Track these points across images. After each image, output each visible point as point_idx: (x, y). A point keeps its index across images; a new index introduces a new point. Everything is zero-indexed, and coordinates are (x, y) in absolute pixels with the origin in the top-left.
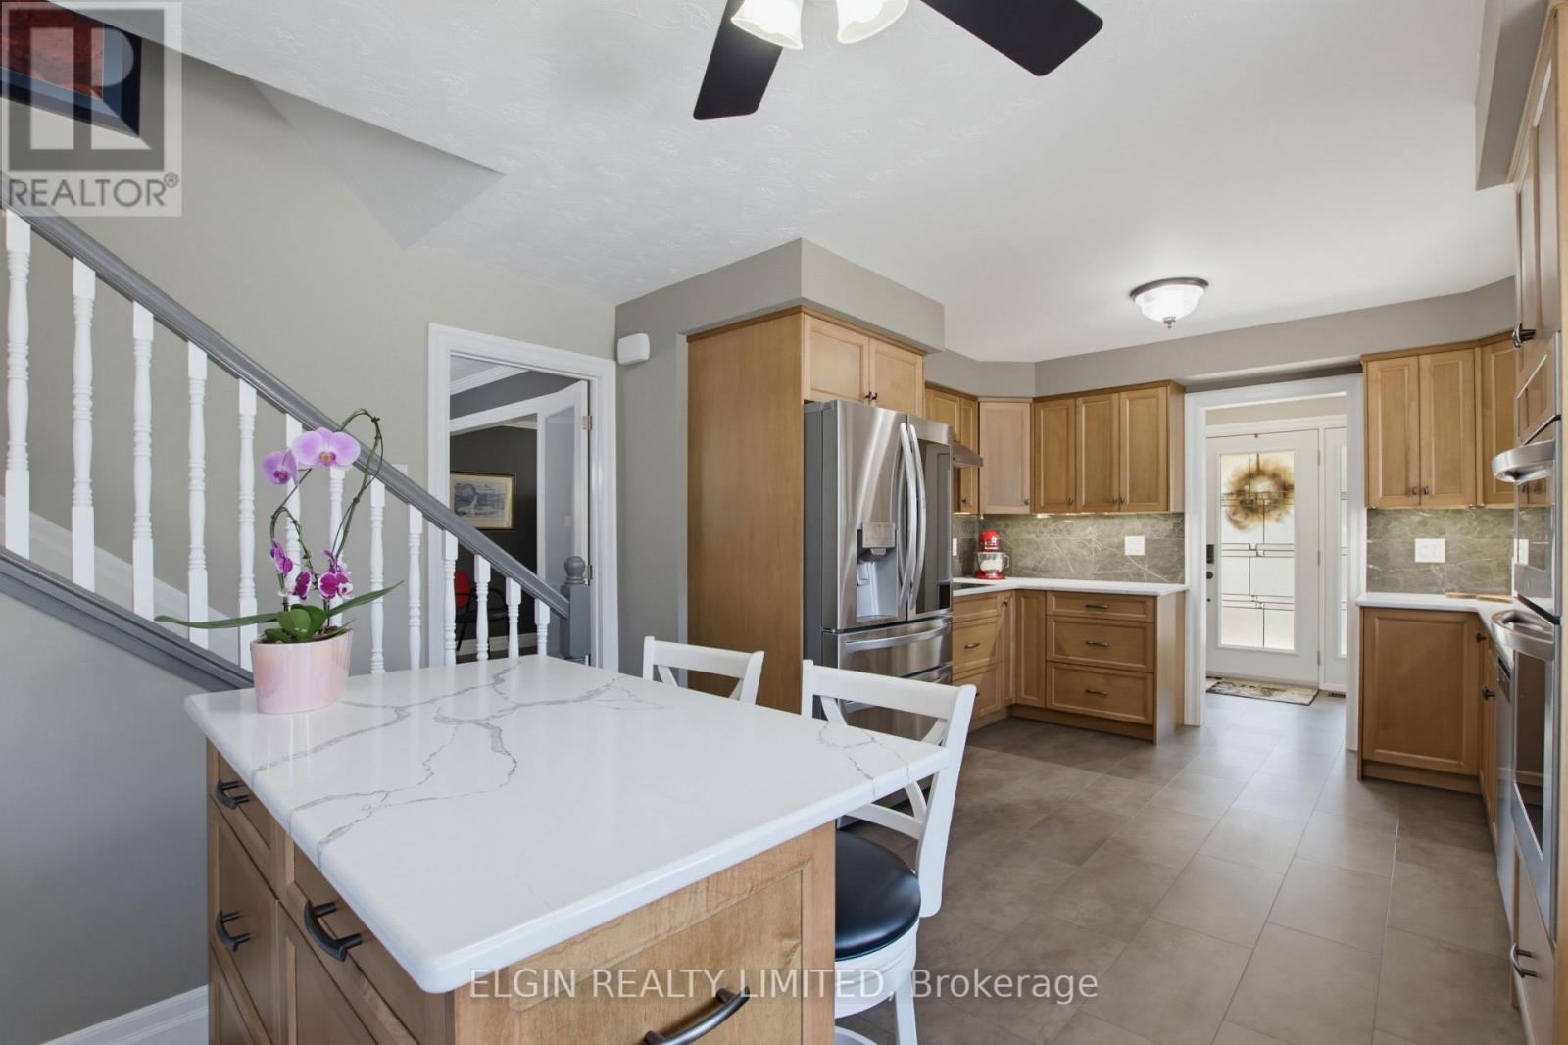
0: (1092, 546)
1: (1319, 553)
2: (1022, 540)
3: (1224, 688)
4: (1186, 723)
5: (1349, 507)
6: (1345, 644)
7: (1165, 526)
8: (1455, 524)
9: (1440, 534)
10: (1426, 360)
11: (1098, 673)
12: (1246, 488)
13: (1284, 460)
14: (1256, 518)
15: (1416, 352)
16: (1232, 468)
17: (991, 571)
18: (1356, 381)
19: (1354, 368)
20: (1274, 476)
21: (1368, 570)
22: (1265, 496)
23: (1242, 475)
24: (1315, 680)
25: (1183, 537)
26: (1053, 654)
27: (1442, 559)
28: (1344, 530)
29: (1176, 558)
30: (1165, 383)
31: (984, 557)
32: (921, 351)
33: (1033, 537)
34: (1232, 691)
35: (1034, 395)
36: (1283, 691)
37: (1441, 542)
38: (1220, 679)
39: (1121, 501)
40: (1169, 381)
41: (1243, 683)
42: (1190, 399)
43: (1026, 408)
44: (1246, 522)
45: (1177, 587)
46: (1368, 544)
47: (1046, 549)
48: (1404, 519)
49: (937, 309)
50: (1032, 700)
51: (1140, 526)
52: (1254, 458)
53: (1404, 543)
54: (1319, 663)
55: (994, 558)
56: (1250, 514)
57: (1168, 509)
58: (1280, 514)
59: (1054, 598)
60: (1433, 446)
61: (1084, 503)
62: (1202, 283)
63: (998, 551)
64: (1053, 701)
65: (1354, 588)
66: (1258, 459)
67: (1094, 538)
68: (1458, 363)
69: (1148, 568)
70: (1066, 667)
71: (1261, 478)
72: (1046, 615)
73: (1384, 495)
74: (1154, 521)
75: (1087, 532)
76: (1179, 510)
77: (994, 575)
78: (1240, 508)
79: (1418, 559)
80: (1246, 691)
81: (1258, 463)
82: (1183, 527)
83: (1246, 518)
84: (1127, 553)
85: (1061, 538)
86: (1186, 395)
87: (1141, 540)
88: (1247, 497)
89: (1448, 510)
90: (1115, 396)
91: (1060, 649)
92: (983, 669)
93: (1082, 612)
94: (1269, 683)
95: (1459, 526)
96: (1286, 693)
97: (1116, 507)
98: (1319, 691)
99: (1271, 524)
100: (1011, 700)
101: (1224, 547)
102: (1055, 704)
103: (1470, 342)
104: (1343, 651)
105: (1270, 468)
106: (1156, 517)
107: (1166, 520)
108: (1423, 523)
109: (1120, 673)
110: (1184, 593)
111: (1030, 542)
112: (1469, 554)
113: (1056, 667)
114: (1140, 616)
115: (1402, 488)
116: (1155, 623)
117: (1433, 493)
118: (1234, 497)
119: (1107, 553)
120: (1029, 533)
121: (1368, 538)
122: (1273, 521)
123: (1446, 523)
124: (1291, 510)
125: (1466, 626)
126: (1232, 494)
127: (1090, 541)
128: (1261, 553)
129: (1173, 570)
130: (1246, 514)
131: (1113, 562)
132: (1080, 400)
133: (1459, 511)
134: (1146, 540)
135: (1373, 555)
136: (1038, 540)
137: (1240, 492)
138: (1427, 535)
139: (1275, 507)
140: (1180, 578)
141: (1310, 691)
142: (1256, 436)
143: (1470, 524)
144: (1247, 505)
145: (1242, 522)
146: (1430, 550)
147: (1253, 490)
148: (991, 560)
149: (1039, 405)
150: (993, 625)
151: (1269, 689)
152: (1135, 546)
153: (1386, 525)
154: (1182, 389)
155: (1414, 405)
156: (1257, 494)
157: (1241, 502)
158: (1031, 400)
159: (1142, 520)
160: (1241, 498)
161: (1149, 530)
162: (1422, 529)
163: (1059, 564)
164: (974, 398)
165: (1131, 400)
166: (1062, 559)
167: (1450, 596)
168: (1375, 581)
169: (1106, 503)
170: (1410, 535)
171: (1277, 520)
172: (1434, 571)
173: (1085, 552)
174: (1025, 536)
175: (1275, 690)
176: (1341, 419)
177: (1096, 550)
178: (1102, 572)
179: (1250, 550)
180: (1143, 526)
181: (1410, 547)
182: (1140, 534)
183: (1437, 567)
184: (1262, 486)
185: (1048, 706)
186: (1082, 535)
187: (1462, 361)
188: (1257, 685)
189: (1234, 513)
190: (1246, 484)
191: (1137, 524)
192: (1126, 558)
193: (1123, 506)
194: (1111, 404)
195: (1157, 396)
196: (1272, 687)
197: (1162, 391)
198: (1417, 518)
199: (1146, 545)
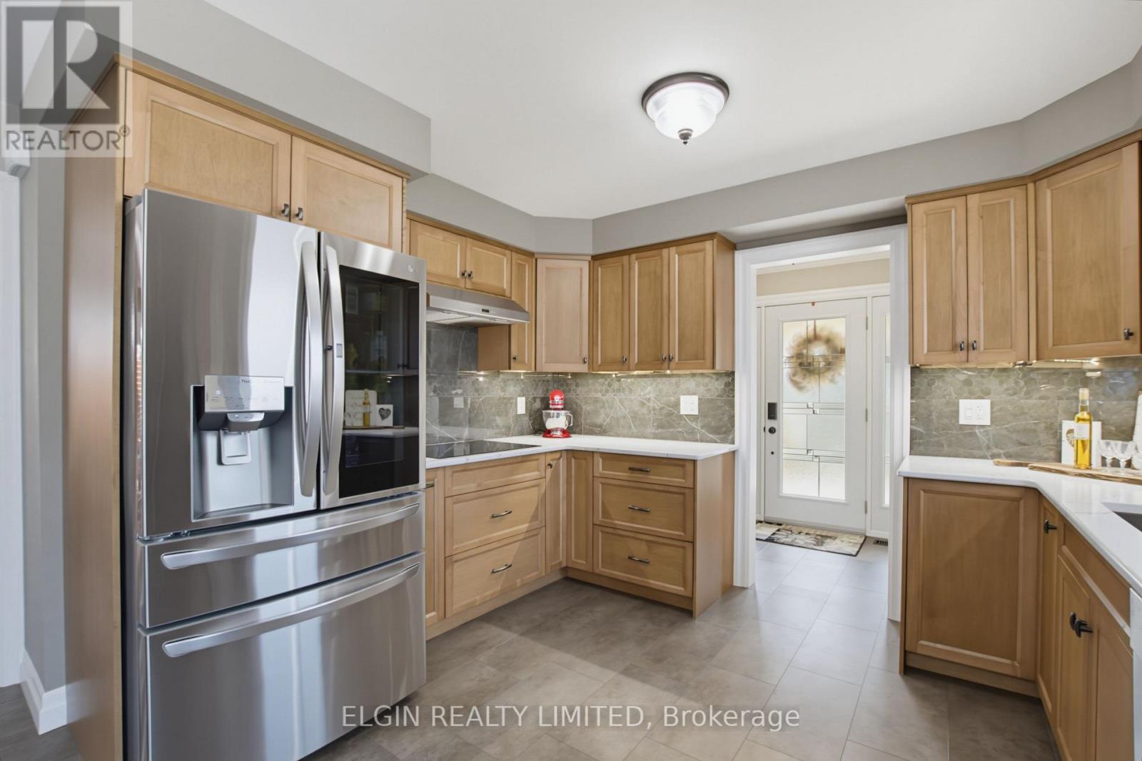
0: (651, 404)
1: (867, 411)
2: (591, 398)
3: (782, 537)
4: (735, 584)
5: (893, 368)
6: (889, 497)
7: (718, 385)
8: (1001, 383)
9: (984, 394)
10: (974, 200)
11: (641, 540)
12: (805, 351)
13: (836, 327)
14: (812, 378)
15: (962, 192)
16: (792, 334)
17: (556, 430)
18: (900, 232)
19: (896, 218)
20: (828, 341)
21: (912, 432)
22: (821, 360)
23: (800, 340)
24: (863, 527)
25: (734, 397)
26: (599, 517)
27: (987, 421)
28: (888, 391)
29: (726, 418)
30: (711, 236)
31: (549, 416)
32: (406, 173)
33: (599, 395)
34: (789, 540)
35: (591, 252)
36: (835, 538)
37: (986, 403)
38: (780, 525)
39: (670, 359)
40: (715, 233)
41: (801, 529)
42: (740, 256)
43: (585, 266)
44: (805, 383)
45: (725, 448)
46: (912, 403)
47: (611, 408)
48: (948, 377)
49: (424, 122)
50: (581, 563)
51: (694, 386)
52: (811, 323)
53: (948, 403)
54: (866, 512)
55: (558, 416)
56: (808, 375)
57: (713, 367)
58: (833, 376)
59: (601, 460)
60: (982, 296)
61: (636, 361)
62: (721, 84)
63: (562, 409)
64: (600, 567)
65: (897, 457)
66: (815, 326)
67: (652, 396)
68: (1008, 203)
69: (702, 427)
70: (612, 532)
71: (816, 343)
72: (593, 477)
73: (928, 351)
74: (707, 380)
75: (647, 391)
76: (730, 370)
77: (559, 433)
78: (799, 369)
79: (962, 421)
80: (801, 539)
81: (815, 329)
82: (734, 386)
83: (803, 379)
84: (682, 412)
85: (623, 396)
86: (736, 252)
87: (695, 399)
88: (805, 360)
89: (993, 369)
90: (665, 251)
91: (606, 513)
92: (521, 537)
93: (625, 475)
94: (823, 529)
95: (1005, 386)
96: (838, 541)
97: (666, 364)
98: (866, 537)
99: (825, 384)
100: (560, 563)
101: (785, 405)
102: (600, 569)
103: (1022, 178)
104: (887, 502)
105: (824, 334)
106: (708, 377)
107: (717, 380)
108: (968, 382)
109: (661, 540)
110: (734, 452)
111: (596, 400)
112: (1015, 416)
113: (602, 532)
114: (678, 481)
115: (948, 345)
116: (694, 488)
117: (982, 348)
118: (794, 360)
119: (664, 412)
120: (596, 391)
121: (912, 398)
122: (827, 381)
123: (992, 383)
124: (843, 372)
125: (1022, 502)
126: (792, 357)
127: (649, 400)
128: (817, 411)
129: (724, 429)
130: (805, 375)
131: (669, 423)
132: (634, 256)
133: (1004, 370)
134: (699, 399)
135: (916, 414)
136: (604, 398)
137: (799, 356)
138: (971, 395)
139: (828, 369)
140: (731, 437)
141: (858, 538)
142: (813, 304)
143: (1016, 383)
144: (805, 366)
145: (801, 383)
146: (975, 412)
147: (811, 353)
148: (555, 419)
149: (597, 263)
150: (536, 488)
151: (821, 537)
152: (689, 405)
153: (929, 385)
154: (731, 245)
155: (962, 250)
156: (813, 357)
157: (801, 364)
158: (590, 258)
159: (696, 379)
160: (800, 361)
161: (702, 389)
162: (966, 388)
163: (622, 422)
164: (530, 254)
165: (680, 254)
166: (624, 417)
167: (998, 464)
168: (918, 444)
169: (658, 362)
170: (954, 396)
171: (832, 381)
172: (978, 434)
173: (645, 411)
174: (593, 395)
175: (827, 537)
176: (885, 288)
177: (654, 409)
178: (660, 430)
179: (808, 408)
180: (696, 385)
181: (954, 409)
182: (694, 394)
183: (982, 430)
184: (818, 350)
185: (597, 571)
186: (642, 393)
187: (1014, 198)
188: (812, 532)
189: (794, 375)
190: (804, 349)
191: (691, 384)
192: (681, 416)
193: (672, 364)
194: (662, 258)
195: (703, 250)
196: (824, 534)
197: (708, 245)
198: (961, 377)
199: (699, 404)
